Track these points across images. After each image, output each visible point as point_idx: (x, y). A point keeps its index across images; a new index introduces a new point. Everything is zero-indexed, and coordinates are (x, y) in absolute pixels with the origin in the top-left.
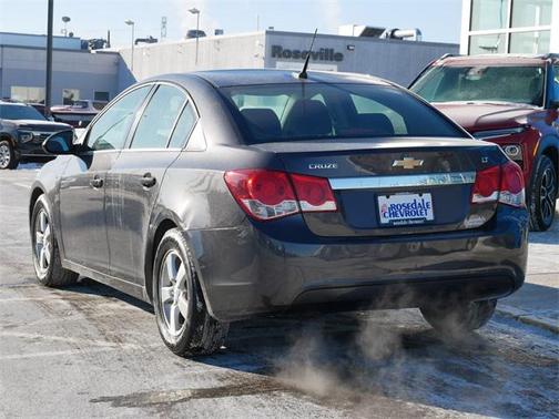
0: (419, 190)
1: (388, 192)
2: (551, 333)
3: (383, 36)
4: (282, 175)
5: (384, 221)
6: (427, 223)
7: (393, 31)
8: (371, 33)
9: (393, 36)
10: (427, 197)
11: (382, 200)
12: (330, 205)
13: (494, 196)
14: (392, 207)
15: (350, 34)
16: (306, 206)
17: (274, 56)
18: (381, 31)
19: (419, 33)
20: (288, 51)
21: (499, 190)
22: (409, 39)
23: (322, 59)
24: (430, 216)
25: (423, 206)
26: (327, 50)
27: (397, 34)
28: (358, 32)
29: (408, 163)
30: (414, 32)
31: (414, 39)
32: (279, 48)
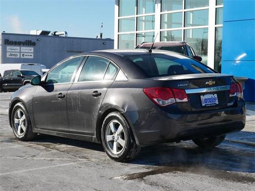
0: (213, 93)
1: (204, 94)
2: (245, 145)
3: (50, 34)
4: (168, 89)
5: (203, 105)
6: (217, 105)
7: (55, 32)
8: (45, 33)
9: (55, 34)
10: (216, 95)
11: (202, 97)
12: (185, 100)
13: (235, 95)
14: (205, 99)
15: (35, 34)
16: (178, 100)
17: (6, 44)
18: (49, 32)
19: (66, 33)
20: (12, 42)
21: (237, 92)
22: (62, 36)
23: (26, 45)
24: (217, 103)
25: (215, 99)
26: (29, 41)
27: (56, 33)
28: (39, 33)
29: (210, 83)
30: (64, 33)
31: (64, 36)
32: (8, 40)
